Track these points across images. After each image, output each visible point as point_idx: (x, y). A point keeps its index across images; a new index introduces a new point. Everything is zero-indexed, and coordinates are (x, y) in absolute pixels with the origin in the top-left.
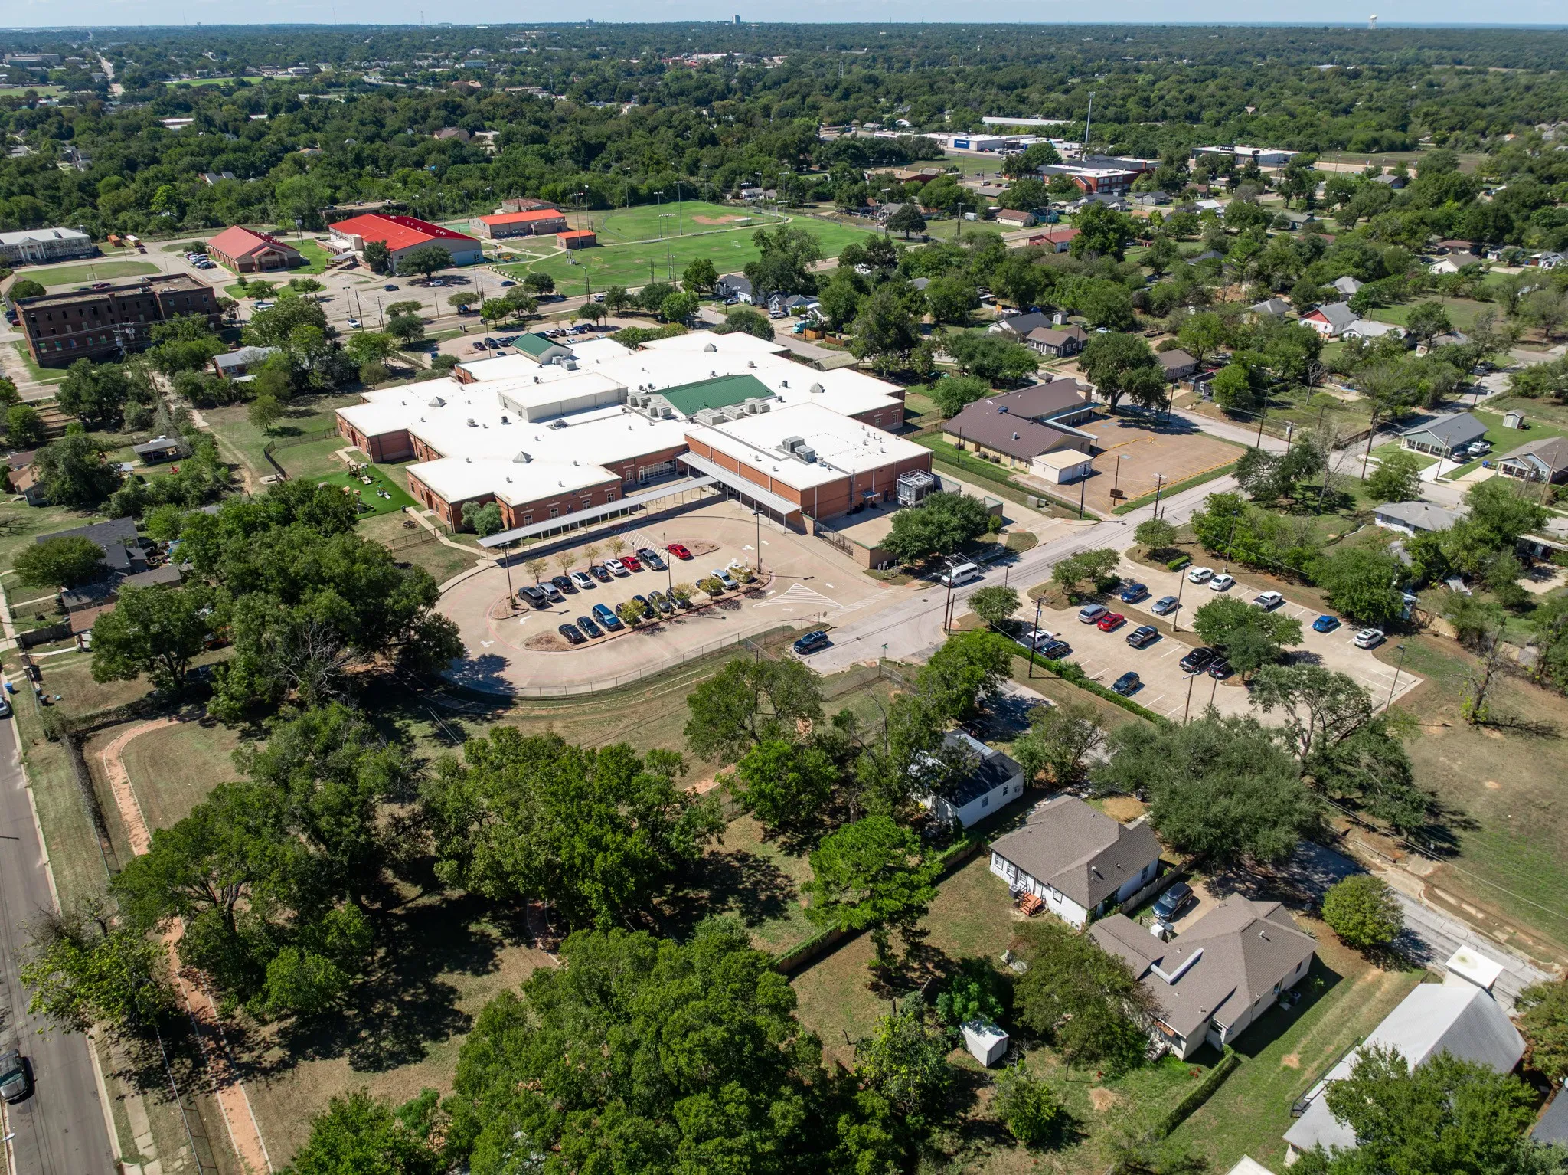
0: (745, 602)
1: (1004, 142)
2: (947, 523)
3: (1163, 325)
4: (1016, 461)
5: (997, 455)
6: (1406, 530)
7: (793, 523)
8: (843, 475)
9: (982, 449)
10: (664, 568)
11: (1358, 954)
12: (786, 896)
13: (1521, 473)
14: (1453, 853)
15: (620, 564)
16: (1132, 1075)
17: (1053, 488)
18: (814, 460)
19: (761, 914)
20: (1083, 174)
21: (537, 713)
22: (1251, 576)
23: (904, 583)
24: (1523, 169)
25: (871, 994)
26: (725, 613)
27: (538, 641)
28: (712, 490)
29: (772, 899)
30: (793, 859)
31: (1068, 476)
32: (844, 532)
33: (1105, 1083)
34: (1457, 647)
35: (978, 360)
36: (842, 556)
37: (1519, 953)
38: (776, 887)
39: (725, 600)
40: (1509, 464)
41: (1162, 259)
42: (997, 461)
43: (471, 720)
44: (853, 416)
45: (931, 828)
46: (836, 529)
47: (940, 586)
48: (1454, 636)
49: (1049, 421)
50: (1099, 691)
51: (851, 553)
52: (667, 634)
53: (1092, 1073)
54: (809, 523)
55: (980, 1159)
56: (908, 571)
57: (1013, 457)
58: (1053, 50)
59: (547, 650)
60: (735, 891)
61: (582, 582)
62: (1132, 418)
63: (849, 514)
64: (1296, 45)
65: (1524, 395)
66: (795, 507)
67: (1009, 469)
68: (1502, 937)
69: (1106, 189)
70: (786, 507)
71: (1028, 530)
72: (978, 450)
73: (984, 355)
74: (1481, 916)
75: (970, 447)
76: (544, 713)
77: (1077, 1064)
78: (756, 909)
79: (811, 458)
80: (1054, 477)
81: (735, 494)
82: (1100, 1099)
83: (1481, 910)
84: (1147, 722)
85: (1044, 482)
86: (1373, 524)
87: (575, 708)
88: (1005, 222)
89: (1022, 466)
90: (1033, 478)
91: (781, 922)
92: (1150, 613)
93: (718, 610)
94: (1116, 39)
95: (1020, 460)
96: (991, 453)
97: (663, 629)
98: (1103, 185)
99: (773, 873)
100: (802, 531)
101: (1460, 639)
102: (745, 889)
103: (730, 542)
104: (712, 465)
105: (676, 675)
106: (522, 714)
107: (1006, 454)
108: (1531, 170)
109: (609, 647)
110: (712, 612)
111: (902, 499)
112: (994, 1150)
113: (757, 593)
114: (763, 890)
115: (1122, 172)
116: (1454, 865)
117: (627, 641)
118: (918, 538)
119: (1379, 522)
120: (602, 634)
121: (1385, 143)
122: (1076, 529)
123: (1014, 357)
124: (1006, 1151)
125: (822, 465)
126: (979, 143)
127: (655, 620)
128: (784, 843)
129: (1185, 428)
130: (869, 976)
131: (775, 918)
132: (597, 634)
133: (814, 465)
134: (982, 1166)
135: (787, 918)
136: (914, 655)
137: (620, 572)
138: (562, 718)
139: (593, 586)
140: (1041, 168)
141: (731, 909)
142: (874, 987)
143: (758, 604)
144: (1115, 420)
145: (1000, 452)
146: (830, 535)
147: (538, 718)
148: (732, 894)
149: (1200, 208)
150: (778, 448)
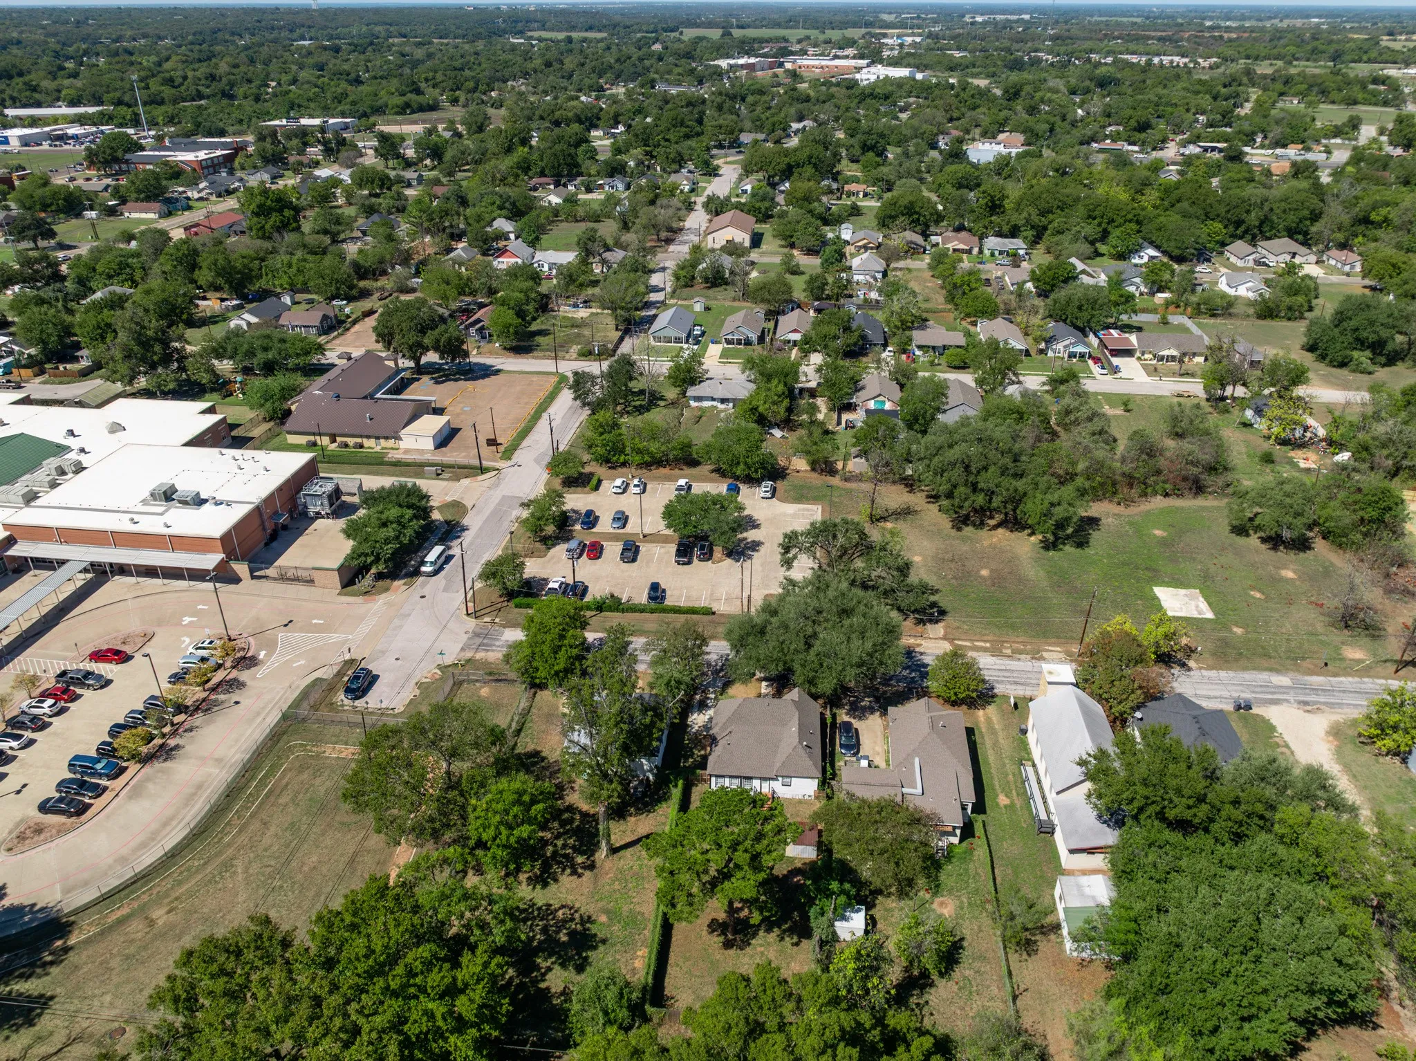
0: (244, 676)
1: (48, 133)
2: (402, 516)
3: (388, 287)
4: (382, 441)
5: (359, 440)
6: (715, 403)
7: (223, 575)
8: (250, 507)
9: (339, 439)
10: (108, 682)
11: (964, 707)
12: (583, 923)
13: (739, 342)
14: (943, 613)
15: (50, 702)
16: (943, 877)
17: (433, 455)
18: (205, 501)
19: (579, 954)
20: (180, 158)
21: (114, 917)
22: (650, 474)
23: (387, 590)
24: (536, 117)
25: (732, 952)
26: (235, 697)
27: (21, 838)
28: (82, 576)
29: (572, 934)
30: (553, 887)
31: (439, 440)
32: (280, 562)
33: (935, 894)
34: (815, 475)
35: (261, 357)
36: (302, 590)
37: (1023, 657)
38: (565, 921)
39: (219, 684)
40: (730, 337)
41: (334, 228)
42: (361, 446)
43: (27, 977)
44: (189, 444)
45: (635, 788)
46: (270, 563)
47: (421, 579)
48: (808, 468)
49: (378, 395)
50: (640, 609)
51: (312, 581)
52: (189, 748)
53: (921, 893)
54: (241, 569)
55: (926, 1011)
56: (380, 576)
57: (377, 438)
58: (15, 35)
59: (46, 841)
60: (536, 952)
61: (14, 744)
62: (440, 375)
63: (266, 544)
64: (263, 24)
65: (686, 286)
66: (220, 556)
67: (378, 449)
68: (1009, 652)
69: (211, 170)
70: (210, 561)
71: (449, 499)
72: (334, 441)
73: (266, 349)
74: (988, 645)
75: (325, 440)
76: (125, 911)
77: (907, 895)
78: (572, 952)
79: (199, 502)
80: (429, 444)
81: (122, 570)
82: (945, 908)
83: (985, 641)
84: (694, 617)
85: (422, 452)
86: (689, 406)
87: (160, 885)
88: (135, 215)
89: (391, 443)
90: (407, 451)
91: (601, 948)
92: (612, 530)
93: (222, 697)
94: (78, 22)
95: (386, 438)
96: (351, 441)
97: (177, 747)
98: (208, 167)
99: (548, 911)
100: (236, 580)
101: (813, 469)
102: (540, 942)
103: (160, 623)
104: (65, 547)
105: (246, 785)
106: (94, 930)
107: (368, 437)
108: (542, 118)
109: (130, 797)
110: (216, 703)
111: (312, 510)
112: (926, 997)
113: (247, 662)
114: (558, 932)
115: (219, 153)
116: (949, 619)
117: (148, 779)
118: (387, 541)
119: (693, 403)
120: (105, 789)
121: (415, 106)
122: (487, 483)
123: (299, 345)
124: (933, 990)
125: (217, 504)
126: (20, 137)
127: (158, 741)
128: (529, 878)
129: (487, 372)
130: (716, 939)
131: (595, 948)
132: (99, 791)
133: (206, 506)
134: (932, 1014)
135: (604, 941)
136: (463, 649)
137: (55, 709)
138: (158, 902)
139: (31, 742)
140: (128, 156)
141: (549, 969)
142: (728, 945)
143: (260, 672)
144: (426, 379)
145: (361, 437)
146: (271, 572)
147: (121, 922)
148: (536, 955)
149: (319, 177)
150: (145, 502)
